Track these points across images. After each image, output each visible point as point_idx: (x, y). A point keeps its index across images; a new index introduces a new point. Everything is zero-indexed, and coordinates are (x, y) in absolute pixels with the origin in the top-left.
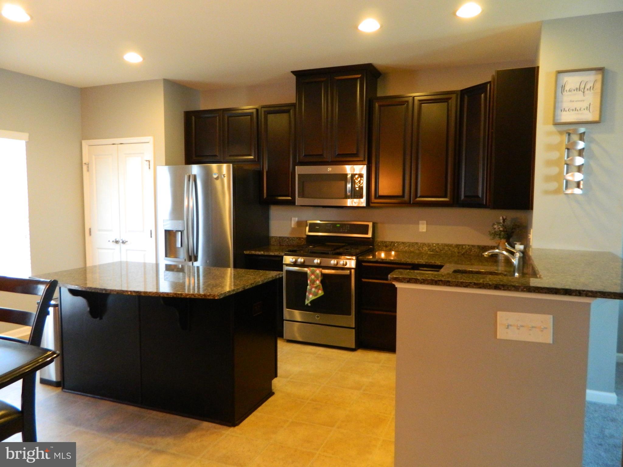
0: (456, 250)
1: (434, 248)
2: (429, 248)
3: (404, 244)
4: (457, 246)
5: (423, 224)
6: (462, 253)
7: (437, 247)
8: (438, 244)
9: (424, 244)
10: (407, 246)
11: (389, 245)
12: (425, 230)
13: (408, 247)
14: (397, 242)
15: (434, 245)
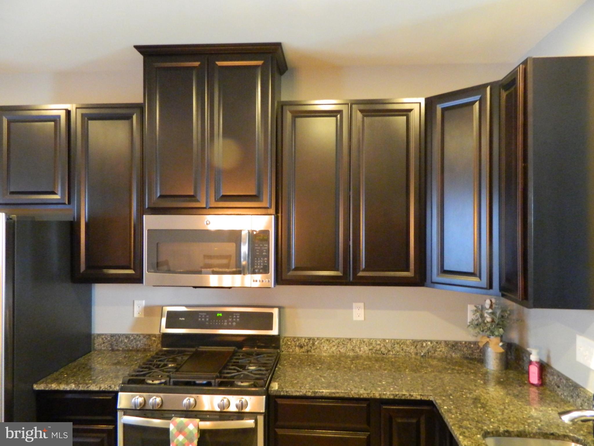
0: (412, 350)
1: (378, 347)
2: (371, 347)
3: (329, 341)
4: (415, 343)
5: (359, 308)
6: (422, 354)
7: (382, 345)
8: (384, 340)
9: (362, 341)
10: (334, 346)
11: (305, 344)
12: (362, 318)
13: (336, 346)
14: (318, 339)
15: (378, 342)
